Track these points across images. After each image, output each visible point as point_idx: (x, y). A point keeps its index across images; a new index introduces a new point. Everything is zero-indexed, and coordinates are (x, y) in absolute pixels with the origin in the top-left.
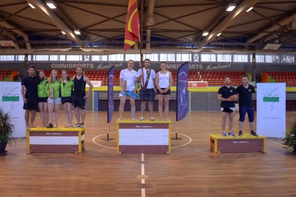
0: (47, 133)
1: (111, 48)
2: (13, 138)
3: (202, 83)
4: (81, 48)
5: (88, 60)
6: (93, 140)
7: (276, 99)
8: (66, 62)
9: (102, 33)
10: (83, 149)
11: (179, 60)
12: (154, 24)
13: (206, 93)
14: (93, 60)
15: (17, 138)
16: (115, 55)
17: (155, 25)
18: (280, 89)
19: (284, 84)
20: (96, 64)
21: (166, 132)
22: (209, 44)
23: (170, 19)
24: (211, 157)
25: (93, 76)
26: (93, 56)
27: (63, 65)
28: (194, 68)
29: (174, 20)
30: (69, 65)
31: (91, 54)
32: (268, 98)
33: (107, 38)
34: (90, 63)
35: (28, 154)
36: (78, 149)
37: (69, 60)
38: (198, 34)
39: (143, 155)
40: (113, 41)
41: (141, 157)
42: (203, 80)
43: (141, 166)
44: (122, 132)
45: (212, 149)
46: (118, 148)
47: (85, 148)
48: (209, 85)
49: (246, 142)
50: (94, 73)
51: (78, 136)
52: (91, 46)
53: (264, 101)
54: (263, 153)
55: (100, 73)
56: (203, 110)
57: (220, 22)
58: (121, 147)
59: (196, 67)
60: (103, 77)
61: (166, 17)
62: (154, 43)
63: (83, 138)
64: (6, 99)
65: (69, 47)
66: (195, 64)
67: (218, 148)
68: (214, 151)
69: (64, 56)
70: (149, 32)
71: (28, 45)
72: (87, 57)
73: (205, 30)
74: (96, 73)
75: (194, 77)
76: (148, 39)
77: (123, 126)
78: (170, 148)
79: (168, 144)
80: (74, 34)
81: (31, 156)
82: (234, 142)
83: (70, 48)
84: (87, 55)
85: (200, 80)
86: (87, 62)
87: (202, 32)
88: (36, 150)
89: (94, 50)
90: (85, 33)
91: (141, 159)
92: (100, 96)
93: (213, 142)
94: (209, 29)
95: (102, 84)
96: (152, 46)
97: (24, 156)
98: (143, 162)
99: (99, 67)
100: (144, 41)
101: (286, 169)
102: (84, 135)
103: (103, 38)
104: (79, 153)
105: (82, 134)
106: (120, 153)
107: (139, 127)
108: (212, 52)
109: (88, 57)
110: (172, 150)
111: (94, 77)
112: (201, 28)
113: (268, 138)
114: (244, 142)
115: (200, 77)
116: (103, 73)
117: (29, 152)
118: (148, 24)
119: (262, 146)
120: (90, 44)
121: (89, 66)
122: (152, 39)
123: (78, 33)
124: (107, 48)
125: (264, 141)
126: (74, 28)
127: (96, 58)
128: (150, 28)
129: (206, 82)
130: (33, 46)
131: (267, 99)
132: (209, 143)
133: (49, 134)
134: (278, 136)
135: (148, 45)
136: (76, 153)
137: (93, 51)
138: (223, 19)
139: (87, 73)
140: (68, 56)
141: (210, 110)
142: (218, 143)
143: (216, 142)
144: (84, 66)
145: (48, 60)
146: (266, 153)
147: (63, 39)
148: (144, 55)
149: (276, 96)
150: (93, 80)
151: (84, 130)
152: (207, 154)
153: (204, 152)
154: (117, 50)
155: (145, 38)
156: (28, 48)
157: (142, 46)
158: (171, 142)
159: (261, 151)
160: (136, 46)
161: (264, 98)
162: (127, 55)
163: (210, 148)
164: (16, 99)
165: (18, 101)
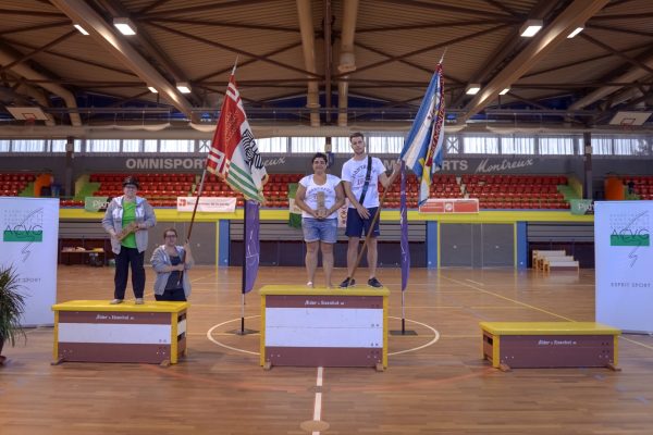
0: (98, 317)
1: (259, 124)
2: (21, 328)
3: (466, 202)
4: (191, 124)
5: (207, 151)
6: (209, 334)
7: (642, 240)
8: (158, 156)
10: (182, 355)
12: (355, 68)
13: (477, 226)
15: (35, 327)
16: (267, 140)
17: (358, 70)
18: (650, 216)
21: (376, 316)
22: (482, 114)
23: (392, 58)
24: (483, 377)
25: (217, 188)
27: (152, 161)
28: (448, 168)
29: (401, 59)
30: (166, 162)
32: (622, 237)
33: (252, 101)
35: (52, 364)
36: (169, 354)
37: (166, 151)
38: (455, 91)
39: (320, 370)
40: (263, 109)
41: (315, 375)
42: (467, 195)
43: (314, 397)
44: (273, 315)
45: (487, 359)
46: (262, 354)
48: (483, 207)
49: (569, 343)
51: (169, 323)
52: (214, 119)
53: (613, 243)
54: (614, 370)
56: (470, 265)
57: (506, 62)
58: (270, 351)
59: (451, 165)
61: (383, 54)
62: (356, 111)
63: (182, 327)
64: (12, 235)
65: (166, 122)
66: (449, 159)
67: (502, 357)
68: (491, 364)
69: (155, 142)
70: (344, 87)
71: (75, 117)
72: (205, 144)
73: (474, 81)
75: (448, 189)
76: (343, 104)
77: (275, 301)
78: (385, 355)
79: (380, 346)
80: (177, 92)
81: (59, 370)
82: (540, 342)
83: (168, 125)
84: (205, 139)
85: (462, 196)
86: (205, 156)
87: (465, 85)
88: (72, 356)
90: (202, 90)
91: (316, 381)
92: (232, 232)
93: (490, 341)
94: (481, 80)
95: (237, 205)
96: (351, 120)
97: (45, 369)
98: (319, 389)
100: (334, 108)
102: (184, 322)
104: (171, 364)
105: (180, 319)
106: (268, 366)
107: (313, 303)
108: (488, 131)
109: (208, 143)
110: (389, 359)
111: (221, 190)
112: (463, 78)
113: (625, 333)
114: (566, 342)
115: (463, 188)
117: (56, 361)
118: (342, 69)
119: (611, 352)
120: (212, 116)
122: (352, 102)
123: (184, 89)
125: (616, 341)
126: (176, 78)
128: (346, 77)
129: (476, 200)
130: (85, 119)
131: (619, 239)
132: (481, 344)
133: (104, 317)
135: (343, 116)
136: (164, 364)
138: (513, 57)
139: (205, 180)
140: (162, 142)
141: (486, 265)
142: (501, 346)
143: (496, 342)
144: (199, 163)
145: (118, 151)
146: (620, 370)
147: (152, 105)
148: (333, 140)
149: (643, 233)
150: (218, 196)
151: (185, 309)
152: (474, 371)
153: (467, 366)
154: (274, 129)
155: (335, 100)
156: (74, 124)
157: (328, 119)
158: (389, 340)
159: (607, 366)
160: (315, 118)
161: (612, 236)
162: (294, 139)
163: (483, 357)
164: (35, 236)
165: (41, 240)
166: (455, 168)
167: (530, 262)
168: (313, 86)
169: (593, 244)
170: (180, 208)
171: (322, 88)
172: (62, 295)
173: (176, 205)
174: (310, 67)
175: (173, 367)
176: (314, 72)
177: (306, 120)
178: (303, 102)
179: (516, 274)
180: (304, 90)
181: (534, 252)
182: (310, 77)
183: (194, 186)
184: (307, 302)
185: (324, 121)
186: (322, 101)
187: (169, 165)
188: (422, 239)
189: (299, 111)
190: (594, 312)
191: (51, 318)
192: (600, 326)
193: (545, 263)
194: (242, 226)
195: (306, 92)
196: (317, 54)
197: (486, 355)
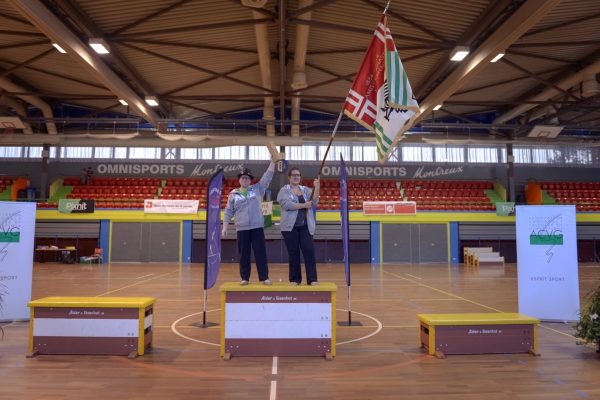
0: (71, 312)
1: (220, 134)
3: (406, 206)
4: (158, 134)
5: (173, 157)
6: (173, 326)
7: (557, 240)
8: (127, 162)
9: (203, 105)
10: (148, 347)
11: (357, 158)
12: (306, 86)
13: (414, 226)
14: (182, 157)
15: (11, 322)
16: (228, 148)
17: (308, 88)
18: (563, 218)
19: (573, 208)
20: (189, 165)
21: (325, 309)
22: (418, 127)
23: (340, 78)
24: (421, 364)
25: (181, 191)
26: (182, 150)
27: (121, 166)
28: (389, 174)
29: (347, 78)
30: (134, 168)
31: (179, 146)
32: (540, 236)
33: (214, 114)
34: (176, 164)
35: (28, 357)
36: (136, 346)
37: (134, 157)
39: (275, 360)
40: (224, 120)
41: (271, 365)
42: (406, 198)
43: (269, 385)
44: (232, 309)
45: (424, 348)
46: (222, 345)
47: (154, 345)
48: (420, 209)
49: (496, 331)
50: (185, 183)
51: (137, 318)
52: (180, 129)
53: (532, 243)
54: (534, 355)
55: (196, 185)
56: (408, 261)
57: (439, 82)
58: (229, 342)
59: (392, 171)
60: (203, 191)
61: (331, 73)
62: (307, 123)
63: (148, 321)
65: (135, 131)
66: (389, 166)
67: (437, 346)
68: (428, 352)
69: (124, 149)
70: (296, 102)
71: (51, 126)
72: (170, 152)
74: (188, 185)
75: (389, 193)
76: (296, 116)
77: (234, 297)
78: (334, 345)
79: (329, 336)
80: (146, 105)
81: (34, 362)
82: (471, 332)
83: (137, 134)
84: (171, 147)
85: (402, 200)
86: (170, 162)
88: (46, 349)
89: (186, 137)
90: (168, 103)
91: (271, 370)
92: (194, 232)
93: (426, 331)
95: (200, 207)
96: (303, 131)
97: (20, 361)
98: (274, 377)
99: (196, 172)
100: (287, 120)
101: (584, 391)
102: (150, 317)
103: (204, 114)
104: (138, 356)
105: (147, 314)
106: (228, 356)
107: (269, 299)
108: (424, 142)
109: (174, 151)
110: (338, 348)
111: (185, 193)
113: (543, 322)
114: (492, 331)
115: (402, 192)
116: (203, 185)
117: (31, 354)
118: (294, 86)
119: (531, 340)
120: (177, 126)
121: (175, 169)
122: (304, 116)
123: (152, 103)
124: (210, 133)
125: (536, 330)
126: (145, 93)
127: (188, 154)
128: (298, 94)
129: (414, 203)
130: (60, 128)
131: (537, 239)
132: (418, 333)
133: (76, 313)
134: (565, 317)
135: (295, 128)
136: (133, 355)
137: (182, 140)
138: (445, 78)
139: (171, 183)
140: (131, 149)
141: (422, 261)
142: (436, 335)
143: (432, 332)
144: (164, 169)
145: (90, 157)
146: (539, 355)
147: (122, 116)
148: (287, 148)
149: (557, 233)
150: (182, 198)
151: (152, 305)
152: (413, 358)
153: (406, 354)
154: (233, 138)
155: (288, 113)
156: (50, 132)
157: (282, 130)
158: (337, 330)
159: (529, 352)
160: (270, 129)
161: (531, 236)
162: (251, 148)
163: (420, 345)
164: (13, 237)
165: (18, 241)
166: (395, 174)
167: (462, 258)
168: (269, 101)
169: (514, 241)
170: (146, 210)
171: (277, 102)
172: (37, 292)
173: (143, 207)
174: (267, 84)
175: (140, 358)
176: (270, 88)
177: (262, 131)
178: (259, 115)
179: (449, 269)
180: (260, 104)
181: (465, 249)
182: (266, 93)
183: (160, 190)
184: (263, 298)
185: (278, 131)
186: (277, 114)
187: (137, 170)
188: (367, 237)
189: (256, 123)
190: (517, 303)
191: (27, 314)
192: (523, 316)
193: (475, 259)
194: (204, 226)
195: (263, 106)
196: (272, 72)
197: (423, 344)
